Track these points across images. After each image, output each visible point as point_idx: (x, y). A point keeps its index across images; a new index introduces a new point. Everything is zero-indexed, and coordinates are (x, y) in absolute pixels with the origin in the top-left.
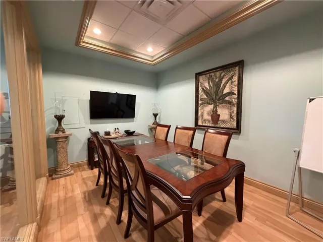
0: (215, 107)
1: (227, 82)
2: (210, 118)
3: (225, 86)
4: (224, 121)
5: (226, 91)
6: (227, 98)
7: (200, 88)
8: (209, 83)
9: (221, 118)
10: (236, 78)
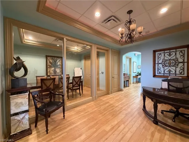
0: (55, 68)
1: (58, 62)
2: (53, 72)
3: (58, 63)
4: (58, 73)
5: (58, 64)
6: (59, 66)
7: (48, 61)
8: (52, 60)
9: (57, 72)
10: (61, 61)
